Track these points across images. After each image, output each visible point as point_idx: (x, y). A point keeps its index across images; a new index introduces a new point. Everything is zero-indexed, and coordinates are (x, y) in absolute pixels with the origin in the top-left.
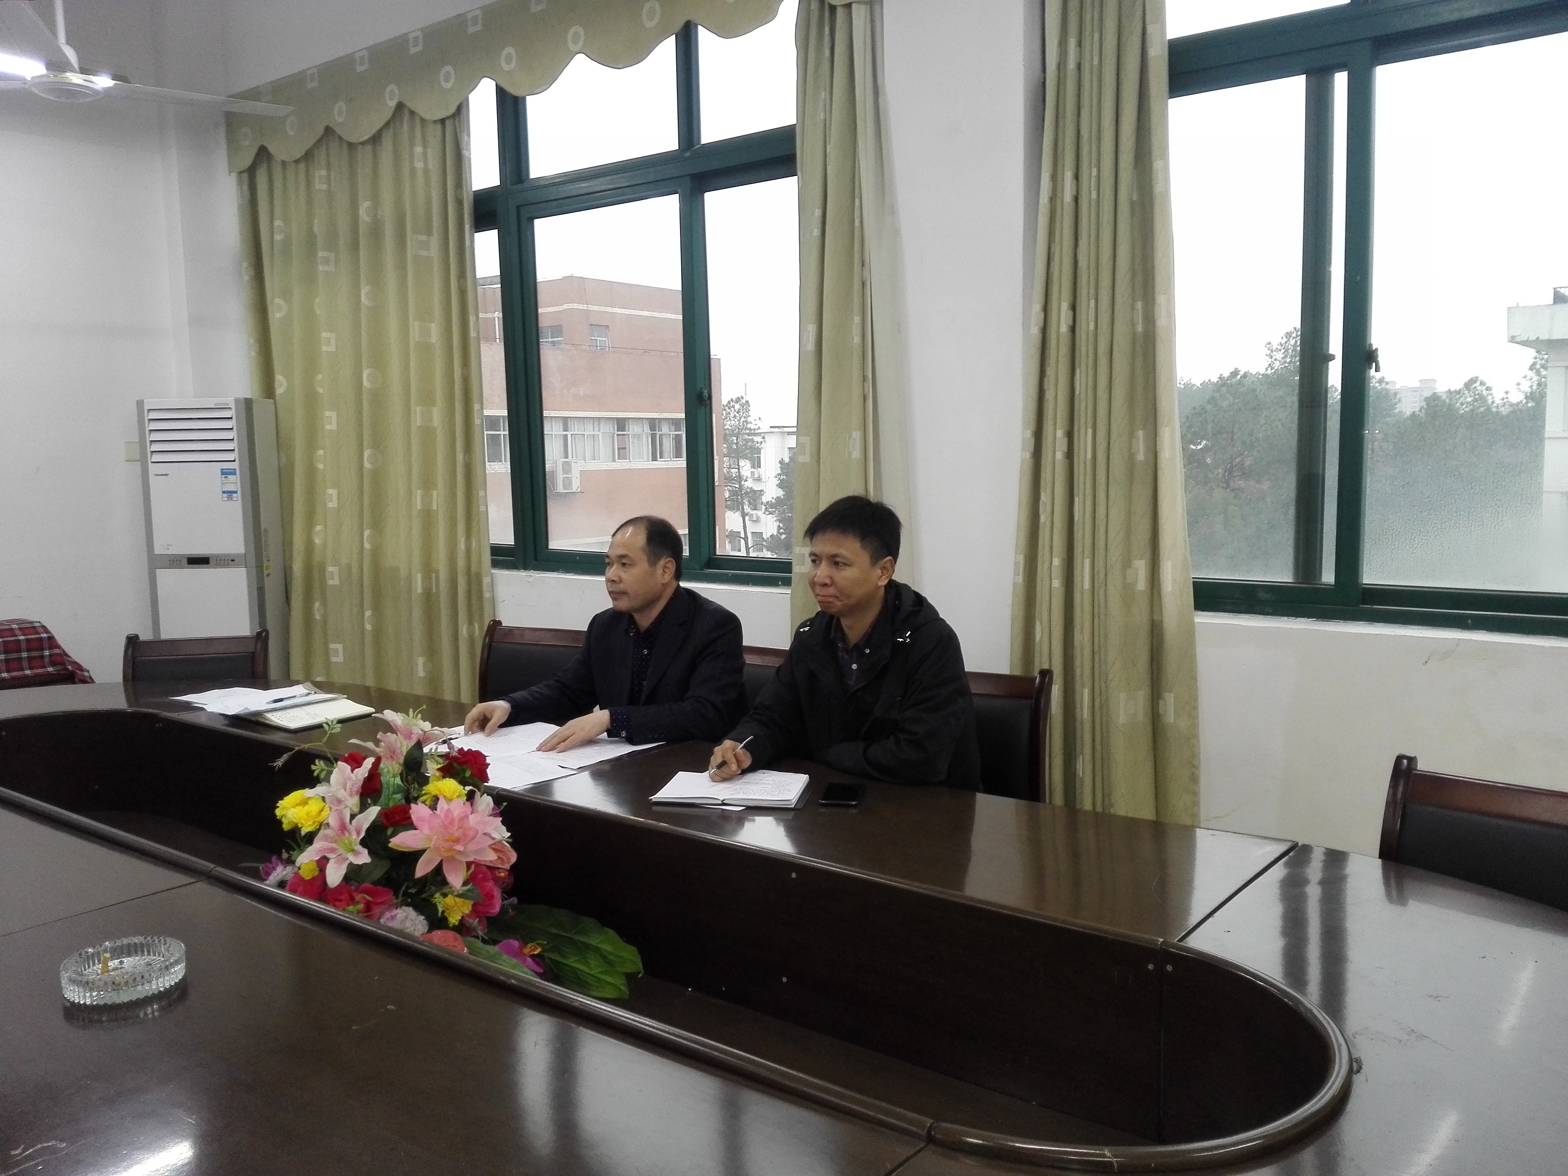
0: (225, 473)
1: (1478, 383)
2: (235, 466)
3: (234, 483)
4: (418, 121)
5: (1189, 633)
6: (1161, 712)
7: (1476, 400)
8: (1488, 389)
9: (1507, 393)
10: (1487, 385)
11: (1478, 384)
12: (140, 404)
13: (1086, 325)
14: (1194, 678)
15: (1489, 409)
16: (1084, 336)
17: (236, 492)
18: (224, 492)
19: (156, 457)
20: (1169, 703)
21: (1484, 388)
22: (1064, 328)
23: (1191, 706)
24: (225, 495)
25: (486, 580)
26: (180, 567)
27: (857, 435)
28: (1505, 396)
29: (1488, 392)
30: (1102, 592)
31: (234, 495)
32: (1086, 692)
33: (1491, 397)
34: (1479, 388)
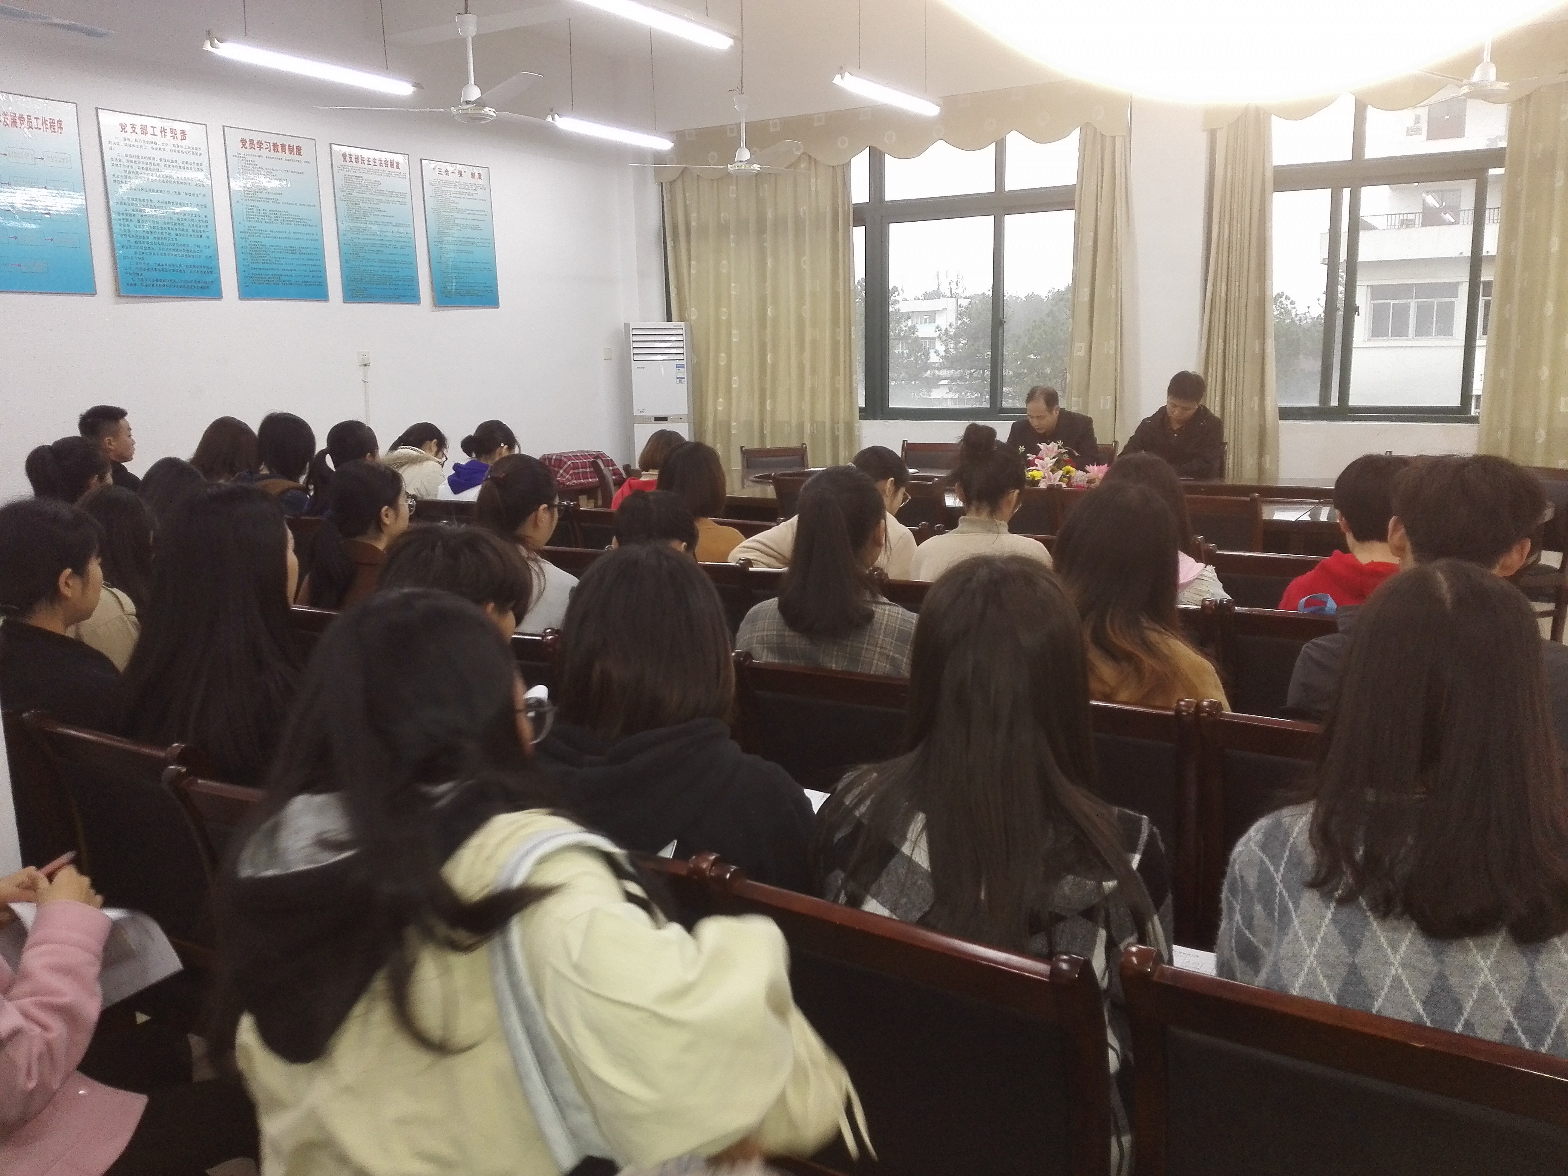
0: (678, 367)
1: (1284, 297)
2: (684, 362)
3: (683, 373)
4: (813, 163)
5: (1277, 429)
6: (1263, 464)
7: (1281, 313)
8: (1292, 303)
9: (1309, 307)
10: (1291, 299)
11: (1283, 299)
12: (627, 325)
13: (1234, 293)
14: (1278, 448)
15: (1293, 321)
16: (1233, 299)
17: (684, 378)
18: (677, 378)
19: (636, 358)
20: (1268, 458)
21: (1289, 301)
22: (1223, 294)
23: (1276, 460)
24: (678, 380)
25: (857, 425)
26: (650, 422)
27: (1112, 342)
28: (1307, 310)
29: (1292, 306)
30: (1240, 412)
31: (683, 380)
32: (1231, 456)
33: (1294, 310)
34: (1285, 302)
